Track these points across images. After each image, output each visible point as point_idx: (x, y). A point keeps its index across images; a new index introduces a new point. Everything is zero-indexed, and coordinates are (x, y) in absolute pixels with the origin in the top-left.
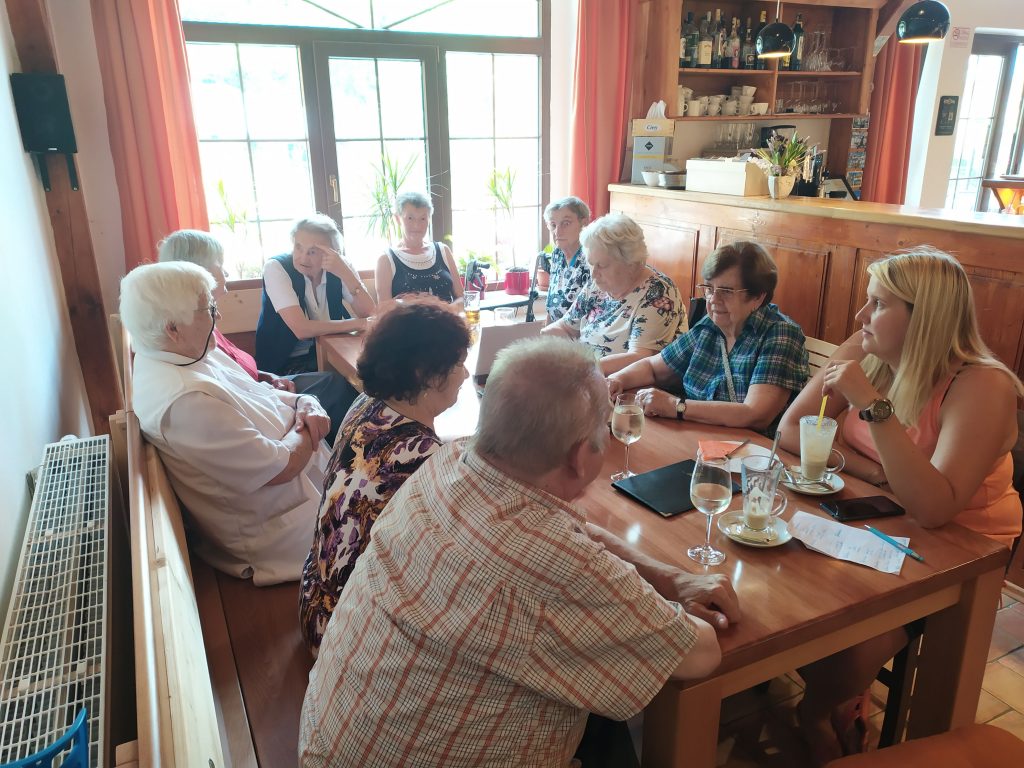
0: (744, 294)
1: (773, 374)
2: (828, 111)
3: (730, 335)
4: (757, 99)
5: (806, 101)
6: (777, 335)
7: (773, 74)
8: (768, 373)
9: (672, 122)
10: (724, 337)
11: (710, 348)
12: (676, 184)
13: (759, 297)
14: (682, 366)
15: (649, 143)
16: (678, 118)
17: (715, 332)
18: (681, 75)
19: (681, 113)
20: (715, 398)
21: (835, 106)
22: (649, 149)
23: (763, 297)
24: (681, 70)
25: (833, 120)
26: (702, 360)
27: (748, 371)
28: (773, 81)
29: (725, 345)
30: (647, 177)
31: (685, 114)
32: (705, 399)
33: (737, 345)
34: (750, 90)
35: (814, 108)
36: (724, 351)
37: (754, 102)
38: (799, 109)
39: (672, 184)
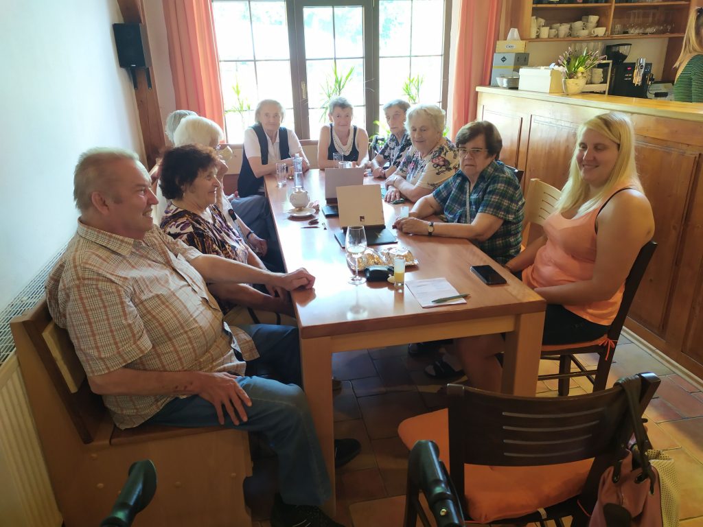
0: (486, 153)
1: (491, 207)
2: (663, 32)
3: (473, 182)
4: (599, 25)
5: (642, 25)
6: (498, 183)
7: (610, 7)
8: (487, 207)
9: (524, 42)
10: (470, 183)
11: (461, 189)
12: (513, 85)
13: (493, 155)
14: (444, 200)
15: (504, 58)
16: (531, 40)
17: (464, 179)
18: (534, 9)
19: (534, 35)
20: (458, 222)
21: (669, 28)
22: (503, 61)
23: (495, 156)
24: (535, 6)
25: (670, 39)
26: (456, 196)
27: (478, 203)
28: (611, 11)
29: (469, 188)
30: (499, 81)
31: (538, 37)
32: (453, 222)
33: (475, 187)
34: (594, 19)
35: (649, 30)
36: (468, 191)
37: (597, 27)
38: (633, 31)
39: (512, 86)
